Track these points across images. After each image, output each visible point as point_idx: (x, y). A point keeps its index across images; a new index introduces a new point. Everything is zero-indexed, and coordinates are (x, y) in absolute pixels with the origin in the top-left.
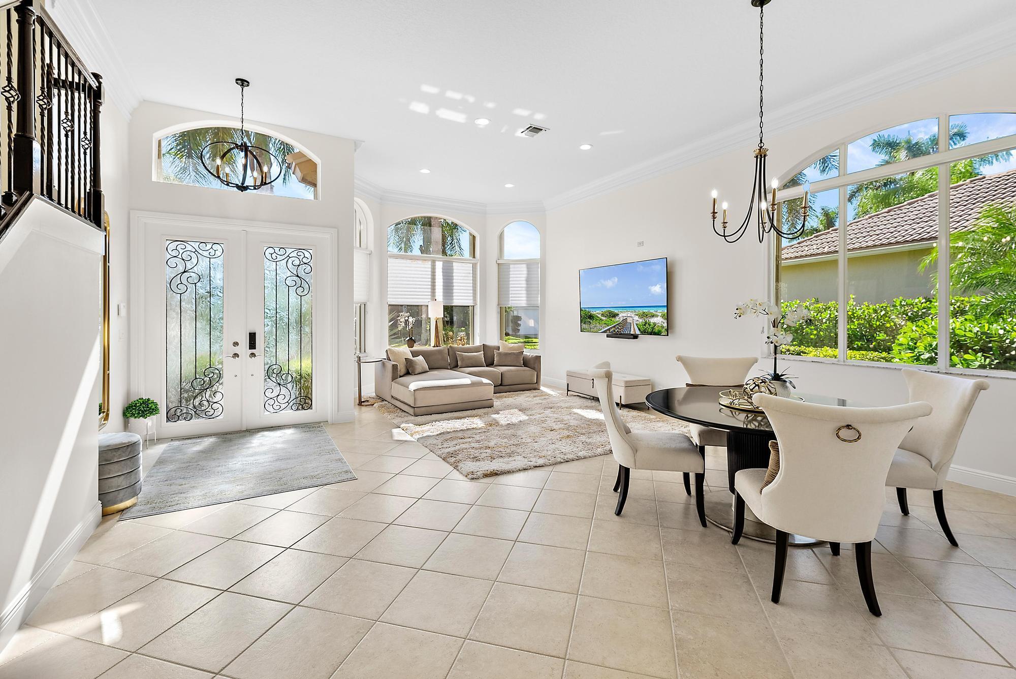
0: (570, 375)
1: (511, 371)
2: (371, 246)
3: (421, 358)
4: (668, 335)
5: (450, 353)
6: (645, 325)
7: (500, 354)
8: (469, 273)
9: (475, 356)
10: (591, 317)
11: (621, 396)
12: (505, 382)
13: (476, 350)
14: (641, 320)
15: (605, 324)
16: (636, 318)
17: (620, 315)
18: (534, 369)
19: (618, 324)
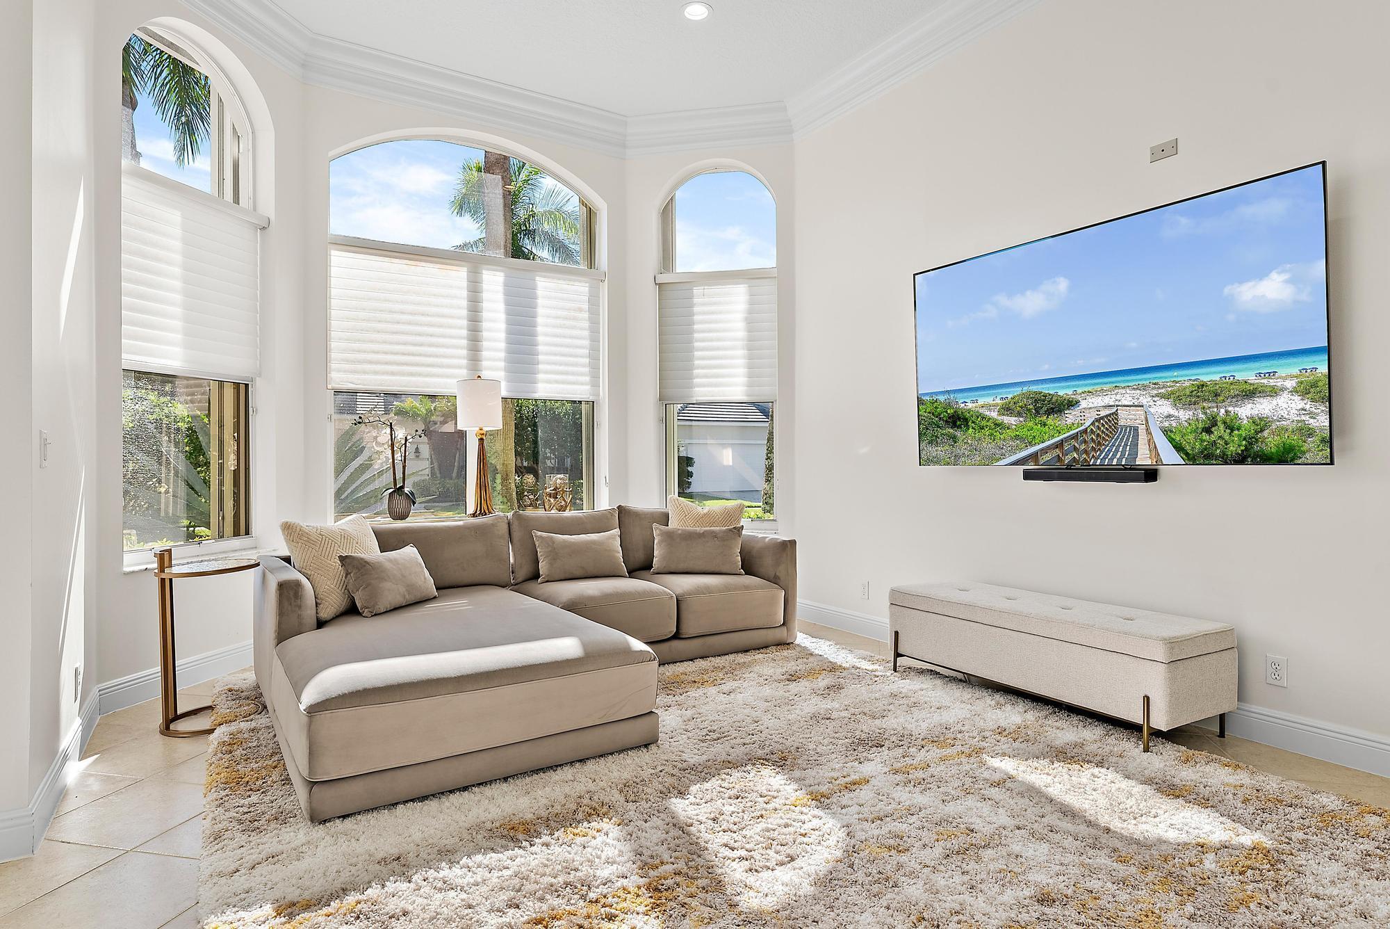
0: (900, 601)
1: (707, 590)
2: (268, 207)
3: (410, 552)
4: (1332, 463)
5: (516, 535)
6: (1208, 430)
7: (670, 537)
8: (580, 310)
9: (594, 542)
10: (957, 420)
11: (1147, 699)
12: (689, 628)
13: (598, 523)
14: (1184, 415)
15: (1017, 437)
16: (1165, 408)
17: (1083, 404)
18: (775, 580)
19: (1075, 437)
